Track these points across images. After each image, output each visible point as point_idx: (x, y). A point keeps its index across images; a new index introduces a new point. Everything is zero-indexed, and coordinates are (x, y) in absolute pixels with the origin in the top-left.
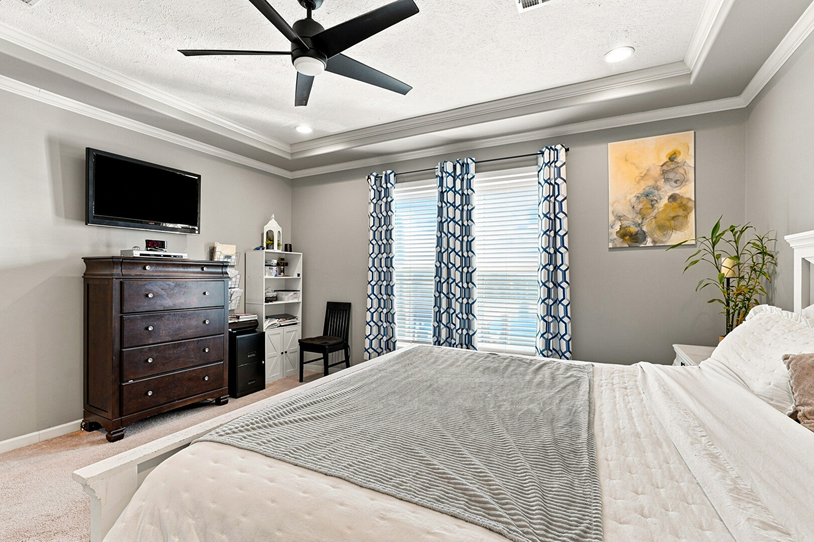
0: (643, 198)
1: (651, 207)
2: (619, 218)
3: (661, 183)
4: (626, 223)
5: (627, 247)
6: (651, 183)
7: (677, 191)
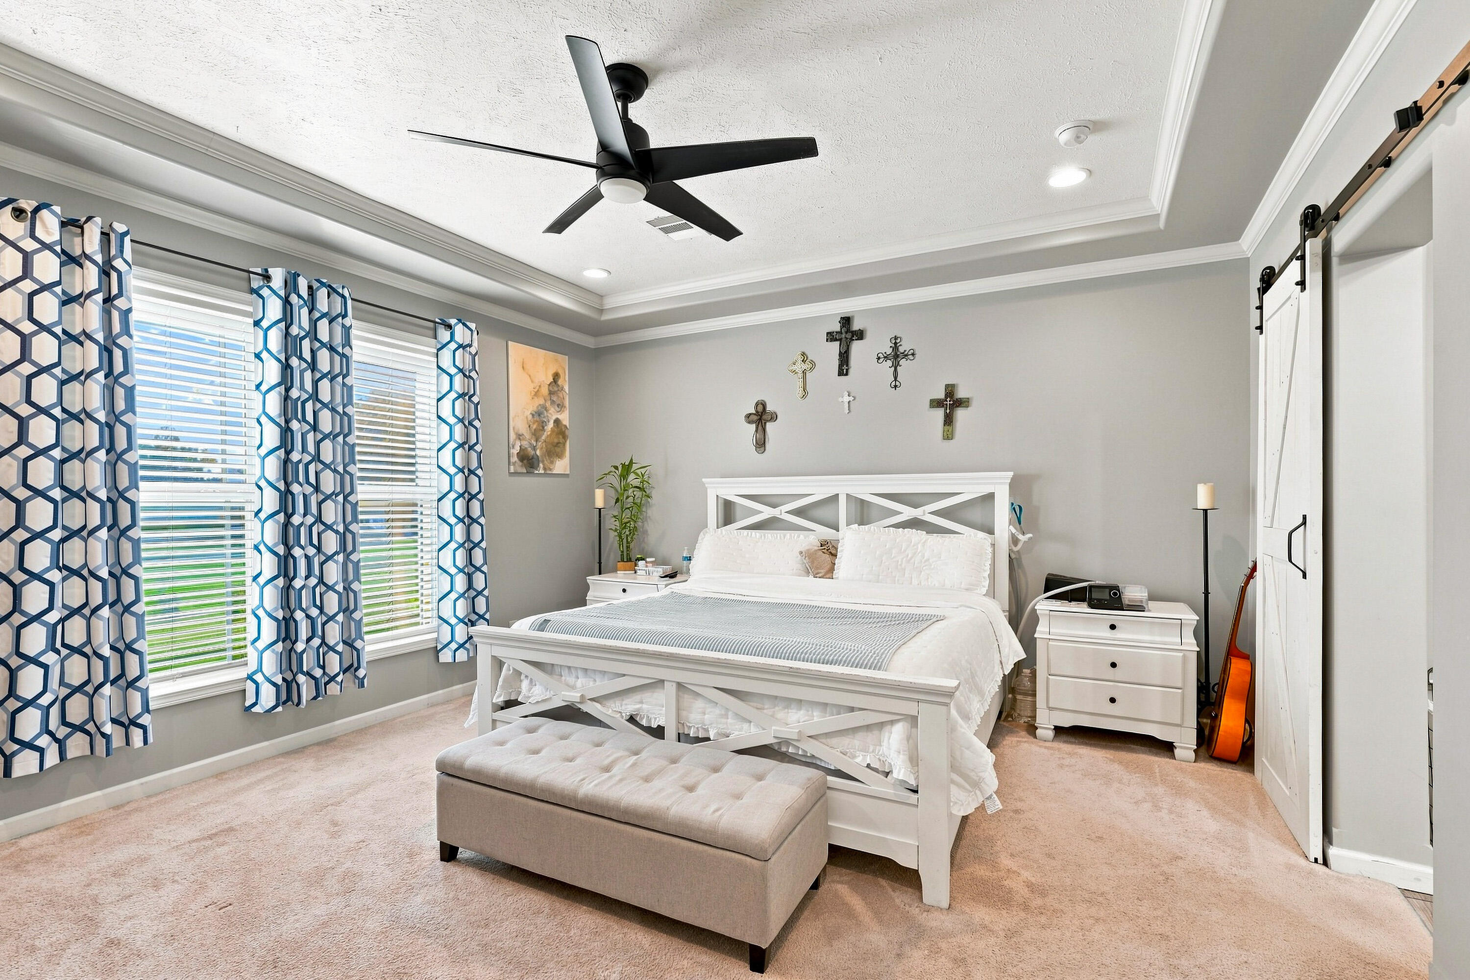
0: (536, 418)
1: (541, 428)
2: (519, 436)
3: (548, 404)
4: (525, 444)
5: (525, 473)
6: (542, 402)
7: (560, 417)
